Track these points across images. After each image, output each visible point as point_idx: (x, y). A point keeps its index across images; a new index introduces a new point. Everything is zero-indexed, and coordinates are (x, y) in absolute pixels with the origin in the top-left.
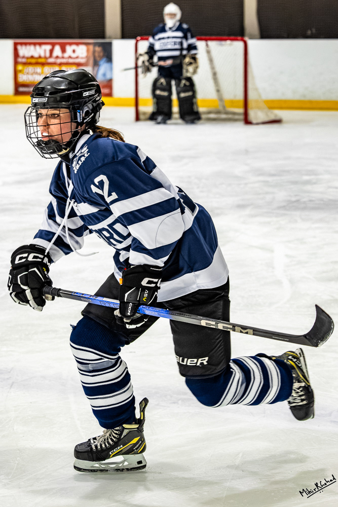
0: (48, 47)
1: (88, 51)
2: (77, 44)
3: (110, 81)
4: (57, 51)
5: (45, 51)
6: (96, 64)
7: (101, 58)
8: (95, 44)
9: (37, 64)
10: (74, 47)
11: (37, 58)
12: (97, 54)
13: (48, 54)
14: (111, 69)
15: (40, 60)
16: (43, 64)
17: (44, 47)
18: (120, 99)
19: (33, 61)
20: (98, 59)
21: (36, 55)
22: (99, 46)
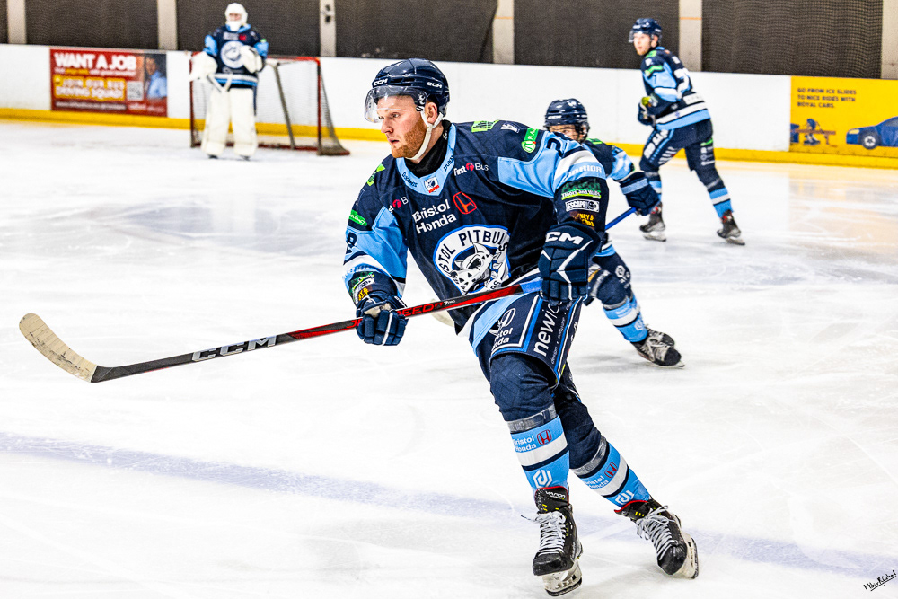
0: (91, 57)
1: (138, 63)
2: (125, 54)
3: (165, 98)
4: (102, 61)
5: (87, 61)
6: (147, 78)
7: (154, 72)
8: (146, 56)
9: (78, 75)
10: (121, 58)
11: (77, 69)
12: (148, 68)
13: (91, 65)
14: (166, 85)
15: (81, 72)
16: (85, 76)
17: (86, 56)
18: (175, 119)
19: (74, 72)
20: (150, 73)
21: (77, 65)
22: (151, 58)
